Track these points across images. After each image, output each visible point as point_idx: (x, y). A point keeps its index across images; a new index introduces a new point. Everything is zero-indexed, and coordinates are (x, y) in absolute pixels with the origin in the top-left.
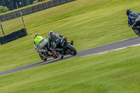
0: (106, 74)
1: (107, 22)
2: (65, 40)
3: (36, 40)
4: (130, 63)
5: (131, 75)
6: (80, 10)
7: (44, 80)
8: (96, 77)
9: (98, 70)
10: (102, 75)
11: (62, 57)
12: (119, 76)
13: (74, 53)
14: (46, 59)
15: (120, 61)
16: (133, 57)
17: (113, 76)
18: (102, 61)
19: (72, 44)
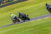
0: (28, 30)
1: (28, 11)
2: (25, 15)
3: (11, 16)
4: (36, 26)
5: (37, 30)
6: (18, 7)
7: (5, 33)
8: (24, 31)
9: (24, 29)
10: (26, 30)
11: (24, 21)
12: (32, 31)
13: (29, 19)
14: (15, 23)
15: (33, 25)
16: (37, 24)
17: (30, 31)
18: (26, 26)
19: (28, 16)
